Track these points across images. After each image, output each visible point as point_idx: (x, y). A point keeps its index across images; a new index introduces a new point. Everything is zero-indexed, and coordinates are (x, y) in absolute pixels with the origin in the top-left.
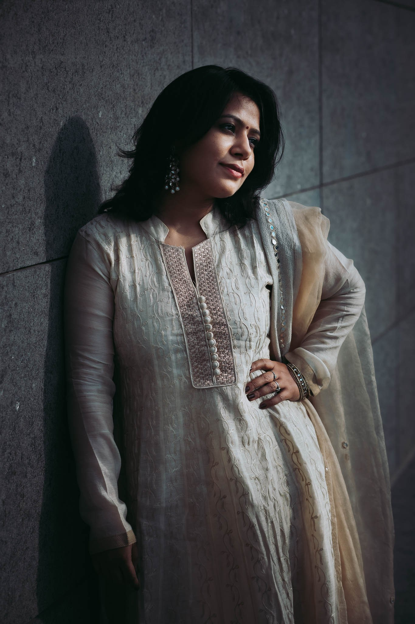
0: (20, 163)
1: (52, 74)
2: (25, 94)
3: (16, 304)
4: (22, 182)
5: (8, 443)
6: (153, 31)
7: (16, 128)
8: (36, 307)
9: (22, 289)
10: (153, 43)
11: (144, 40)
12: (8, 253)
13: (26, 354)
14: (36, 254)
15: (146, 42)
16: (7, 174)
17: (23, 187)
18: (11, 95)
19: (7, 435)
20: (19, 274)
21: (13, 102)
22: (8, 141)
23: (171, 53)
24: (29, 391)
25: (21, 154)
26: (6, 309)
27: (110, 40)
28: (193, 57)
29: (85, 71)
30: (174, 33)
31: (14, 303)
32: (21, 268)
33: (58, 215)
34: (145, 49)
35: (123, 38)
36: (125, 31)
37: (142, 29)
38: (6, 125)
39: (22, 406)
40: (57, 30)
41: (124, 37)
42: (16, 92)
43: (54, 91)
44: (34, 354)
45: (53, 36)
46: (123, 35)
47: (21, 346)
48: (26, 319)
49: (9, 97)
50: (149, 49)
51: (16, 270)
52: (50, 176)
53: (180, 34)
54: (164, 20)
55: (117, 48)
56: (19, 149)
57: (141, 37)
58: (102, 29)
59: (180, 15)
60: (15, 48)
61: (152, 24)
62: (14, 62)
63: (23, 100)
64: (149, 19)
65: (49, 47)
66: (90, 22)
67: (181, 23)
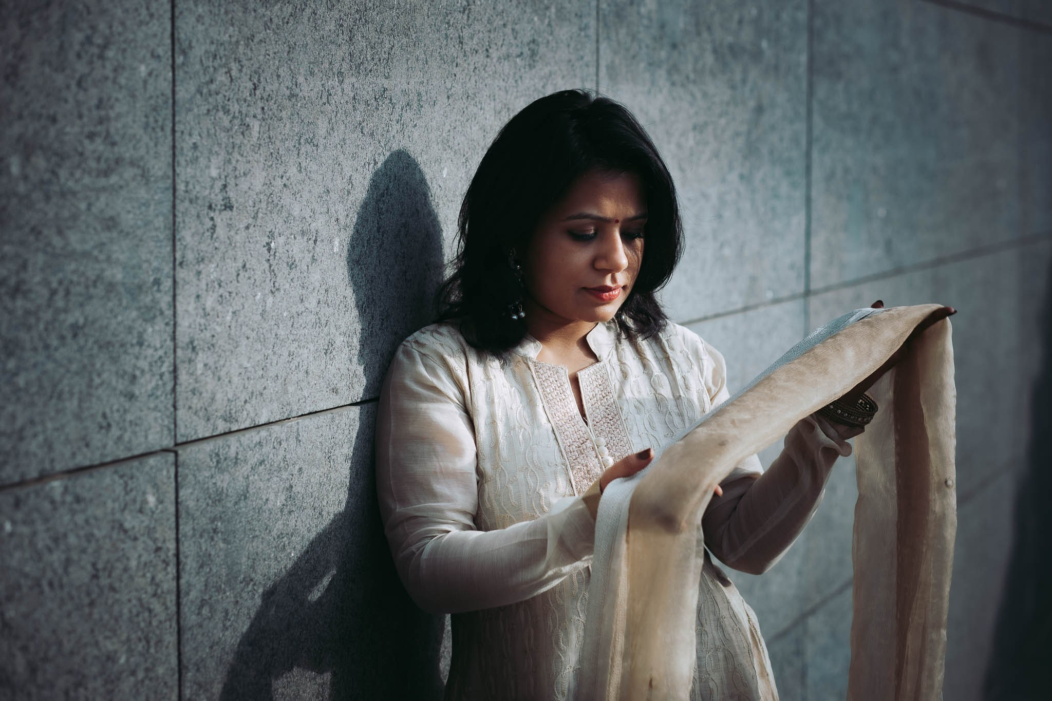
0: (314, 248)
1: (369, 108)
2: (325, 138)
3: (300, 469)
5: (280, 690)
6: (534, 41)
7: (310, 191)
8: (333, 475)
9: (310, 447)
10: (534, 61)
11: (518, 56)
12: (291, 389)
13: (313, 550)
14: (335, 391)
15: (522, 60)
16: (293, 264)
17: (317, 284)
18: (302, 141)
20: (306, 421)
21: (307, 152)
22: (296, 213)
23: (563, 77)
25: (317, 234)
26: (284, 477)
27: (464, 56)
29: (421, 104)
30: (569, 46)
31: (297, 467)
32: (310, 413)
33: (372, 331)
34: (520, 70)
35: (485, 52)
36: (489, 42)
37: (515, 38)
38: (294, 187)
40: (379, 38)
41: (487, 50)
42: (311, 135)
43: (372, 134)
44: (326, 551)
45: (372, 48)
46: (485, 49)
47: (306, 537)
48: (316, 494)
49: (300, 144)
50: (527, 70)
51: (302, 415)
52: (361, 268)
53: (579, 47)
54: (553, 23)
55: (475, 68)
56: (313, 225)
57: (515, 51)
58: (451, 39)
59: (579, 16)
60: (312, 66)
61: (533, 32)
62: (309, 88)
63: (322, 147)
64: (529, 22)
65: (366, 65)
66: (433, 27)
67: (581, 29)
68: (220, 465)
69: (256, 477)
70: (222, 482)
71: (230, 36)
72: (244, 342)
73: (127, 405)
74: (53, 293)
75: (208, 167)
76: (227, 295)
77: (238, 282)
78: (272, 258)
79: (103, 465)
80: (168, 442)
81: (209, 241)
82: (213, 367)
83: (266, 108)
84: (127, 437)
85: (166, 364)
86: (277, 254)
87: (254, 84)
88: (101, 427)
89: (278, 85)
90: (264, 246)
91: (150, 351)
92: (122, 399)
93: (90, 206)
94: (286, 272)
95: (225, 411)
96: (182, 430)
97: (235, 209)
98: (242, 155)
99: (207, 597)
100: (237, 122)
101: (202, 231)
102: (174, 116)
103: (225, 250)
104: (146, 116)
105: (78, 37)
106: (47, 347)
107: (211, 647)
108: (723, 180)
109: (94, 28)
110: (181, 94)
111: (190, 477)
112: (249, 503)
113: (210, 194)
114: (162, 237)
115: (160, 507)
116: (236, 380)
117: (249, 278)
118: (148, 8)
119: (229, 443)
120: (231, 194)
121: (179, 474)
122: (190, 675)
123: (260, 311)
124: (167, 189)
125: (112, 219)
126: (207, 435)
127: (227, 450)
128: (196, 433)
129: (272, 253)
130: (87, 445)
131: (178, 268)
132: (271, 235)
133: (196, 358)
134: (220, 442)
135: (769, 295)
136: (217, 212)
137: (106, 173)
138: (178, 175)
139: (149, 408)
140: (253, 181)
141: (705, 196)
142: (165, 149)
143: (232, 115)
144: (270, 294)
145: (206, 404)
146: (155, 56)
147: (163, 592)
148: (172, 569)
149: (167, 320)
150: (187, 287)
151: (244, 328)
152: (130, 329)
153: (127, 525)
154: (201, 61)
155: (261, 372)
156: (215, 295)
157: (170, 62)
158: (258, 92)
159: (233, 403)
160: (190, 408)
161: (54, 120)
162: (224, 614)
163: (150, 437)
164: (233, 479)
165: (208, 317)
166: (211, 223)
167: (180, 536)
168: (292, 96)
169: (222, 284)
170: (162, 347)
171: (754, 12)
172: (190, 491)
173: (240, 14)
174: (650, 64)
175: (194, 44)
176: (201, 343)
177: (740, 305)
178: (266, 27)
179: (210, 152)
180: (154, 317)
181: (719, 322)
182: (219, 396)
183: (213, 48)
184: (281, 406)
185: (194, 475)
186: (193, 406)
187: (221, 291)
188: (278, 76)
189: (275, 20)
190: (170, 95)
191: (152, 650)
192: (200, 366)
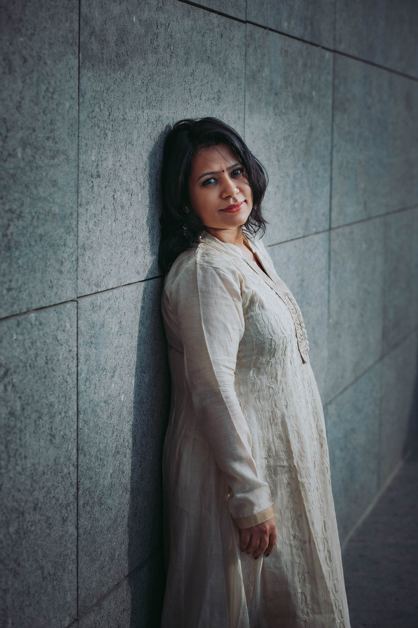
0: (131, 198)
2: (136, 141)
3: (125, 313)
4: (132, 213)
5: (115, 427)
6: (219, 91)
7: (130, 169)
9: (128, 302)
10: (219, 101)
11: (213, 99)
12: (121, 271)
14: (138, 273)
15: (214, 101)
16: (123, 206)
17: (132, 217)
18: (127, 142)
19: (116, 420)
20: (127, 288)
21: (129, 148)
22: (124, 180)
23: (231, 110)
24: (130, 386)
25: (132, 191)
26: (118, 316)
27: (191, 99)
28: (245, 114)
31: (123, 312)
32: (129, 284)
34: (213, 106)
36: (201, 91)
37: (212, 90)
38: (124, 167)
39: (125, 397)
40: (158, 89)
41: (200, 96)
42: (131, 139)
45: (155, 94)
49: (126, 144)
50: (216, 106)
51: (125, 285)
53: (237, 94)
54: (227, 82)
55: (196, 105)
56: (131, 186)
57: (212, 96)
58: (186, 90)
59: (238, 78)
60: (131, 104)
61: (219, 86)
62: (131, 115)
63: (135, 146)
64: (217, 81)
65: (153, 103)
66: (179, 84)
67: (238, 85)
68: (94, 309)
69: (108, 316)
70: (95, 318)
71: (101, 88)
72: (104, 246)
73: (59, 276)
74: (33, 218)
75: (91, 155)
76: (98, 221)
77: (102, 215)
78: (115, 203)
79: (50, 306)
80: (74, 297)
81: (91, 193)
82: (92, 258)
83: (114, 125)
84: (59, 292)
85: (74, 256)
86: (117, 201)
87: (109, 113)
88: (50, 287)
89: (118, 113)
90: (112, 197)
91: (68, 249)
92: (58, 273)
93: (47, 174)
94: (120, 211)
95: (96, 282)
96: (79, 290)
97: (101, 177)
98: (104, 150)
99: (88, 377)
100: (102, 132)
101: (88, 188)
102: (79, 129)
103: (97, 198)
104: (69, 129)
105: (44, 88)
106: (30, 245)
107: (90, 403)
108: (296, 167)
109: (49, 83)
110: (82, 118)
111: (83, 314)
112: (105, 329)
113: (92, 169)
114: (73, 191)
115: (71, 329)
116: (100, 265)
117: (106, 213)
118: (70, 74)
119: (97, 298)
120: (100, 170)
121: (78, 313)
122: (81, 416)
123: (110, 230)
124: (76, 166)
125: (55, 181)
126: (89, 293)
127: (96, 301)
128: (85, 292)
129: (115, 200)
130: (44, 296)
131: (79, 207)
132: (115, 191)
133: (85, 253)
134: (94, 297)
135: (314, 230)
136: (94, 178)
137: (53, 158)
138: (80, 159)
139: (67, 278)
140: (108, 163)
141: (288, 175)
142: (75, 146)
143: (100, 129)
144: (114, 222)
145: (89, 277)
146: (72, 98)
147: (72, 373)
148: (75, 361)
149: (75, 234)
150: (82, 217)
151: (104, 239)
152: (61, 237)
153: (59, 338)
154: (89, 100)
155: (110, 262)
156: (93, 221)
157: (78, 101)
158: (111, 117)
159: (99, 277)
160: (83, 279)
161: (34, 131)
162: (94, 386)
163: (68, 293)
164: (99, 317)
165: (90, 233)
166: (92, 184)
167: (78, 344)
168: (124, 119)
169: (96, 216)
170: (73, 247)
171: (310, 75)
172: (83, 322)
173: (104, 77)
174: (266, 104)
175: (87, 92)
176: (87, 246)
177: (301, 235)
178: (115, 83)
179: (92, 148)
180: (70, 232)
181: (293, 242)
182: (94, 273)
183: (94, 94)
184: (117, 280)
185: (84, 314)
186: (84, 278)
187: (95, 219)
188: (119, 109)
189: (118, 80)
190: (77, 118)
191: (67, 402)
192: (87, 258)
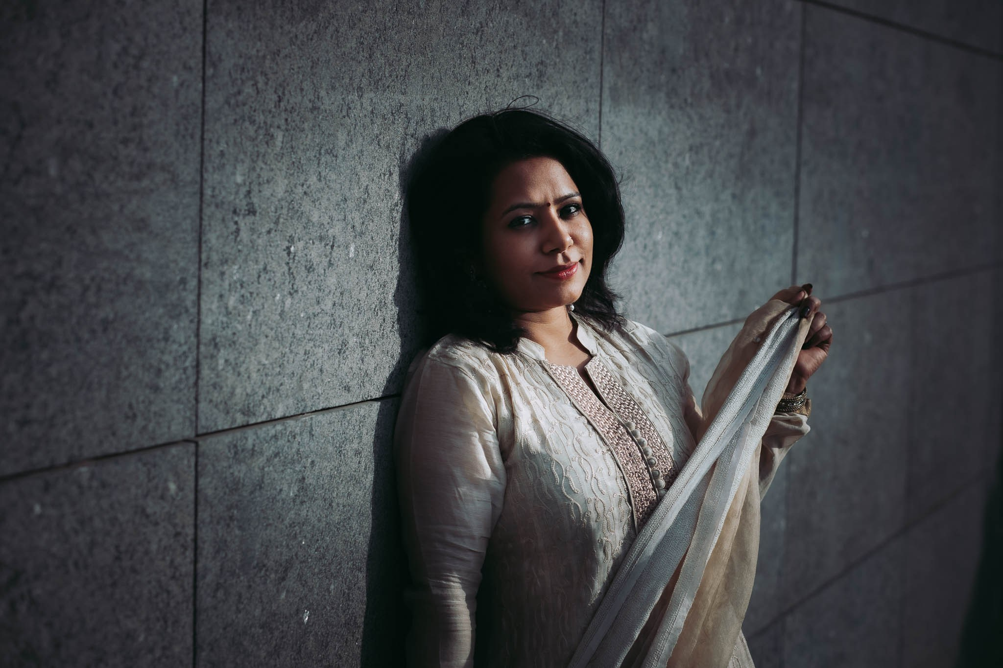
0: (331, 253)
1: (386, 122)
2: (344, 149)
3: (313, 462)
4: (332, 281)
6: (542, 63)
7: (329, 199)
8: (343, 468)
9: (323, 441)
10: (542, 81)
11: (527, 76)
12: (306, 386)
13: (323, 539)
14: (347, 389)
15: (531, 80)
16: (311, 267)
17: (333, 288)
18: (323, 151)
19: (288, 659)
20: (320, 417)
21: (326, 162)
22: (315, 219)
23: (569, 98)
24: (324, 595)
25: (334, 240)
26: (297, 469)
27: (476, 75)
28: (601, 105)
29: (435, 119)
30: (574, 68)
31: (310, 460)
32: (323, 410)
33: (383, 333)
34: (528, 89)
35: (496, 72)
36: (499, 62)
37: (525, 60)
38: (314, 195)
39: (313, 616)
40: (397, 56)
41: (498, 70)
42: (331, 146)
43: (388, 147)
44: (335, 540)
45: (390, 65)
46: (496, 68)
47: (317, 526)
48: (326, 486)
49: (320, 154)
50: (535, 89)
51: (316, 411)
52: (375, 273)
53: (584, 69)
54: (560, 46)
55: (487, 86)
56: (331, 231)
57: (524, 71)
58: (465, 58)
59: (585, 40)
60: (333, 81)
61: (541, 53)
62: (330, 102)
63: (340, 158)
64: (538, 45)
65: (384, 81)
66: (448, 47)
67: (586, 53)
68: (237, 456)
69: (271, 468)
70: (239, 472)
71: (258, 51)
72: (263, 340)
73: (152, 397)
74: (86, 289)
75: (234, 174)
76: (249, 295)
77: (259, 283)
78: (291, 261)
79: (128, 453)
80: (189, 433)
81: (233, 244)
82: (233, 362)
83: (289, 119)
84: (151, 426)
85: (190, 359)
86: (296, 258)
87: (279, 97)
88: (127, 417)
89: (300, 98)
90: (284, 250)
91: (175, 347)
92: (147, 391)
93: (122, 207)
94: (304, 275)
95: (244, 405)
96: (203, 422)
97: (258, 214)
98: (266, 164)
99: (222, 581)
100: (262, 132)
101: (226, 234)
102: (203, 124)
103: (248, 252)
104: (177, 124)
105: (116, 47)
106: (78, 340)
107: (225, 629)
108: (717, 199)
109: (130, 40)
110: (211, 104)
111: (210, 467)
112: (264, 492)
113: (235, 199)
114: (189, 238)
115: (180, 494)
116: (254, 375)
117: (270, 280)
118: (181, 23)
119: (246, 435)
120: (255, 200)
121: (199, 464)
122: (204, 654)
123: (279, 311)
124: (195, 193)
125: (143, 220)
126: (226, 427)
127: (244, 441)
128: (216, 425)
129: (291, 256)
130: (114, 434)
131: (203, 269)
132: (291, 240)
133: (218, 354)
134: (238, 434)
136: (241, 217)
137: (138, 177)
138: (206, 180)
139: (172, 401)
140: (275, 188)
141: (699, 213)
142: (194, 156)
143: (257, 126)
144: (289, 296)
145: (226, 398)
146: (187, 68)
147: (181, 575)
148: (190, 554)
149: (191, 318)
150: (211, 286)
151: (264, 327)
152: (157, 325)
153: (149, 511)
154: (230, 73)
155: (278, 370)
156: (238, 295)
157: (201, 74)
158: (282, 104)
159: (252, 398)
160: (211, 401)
161: (90, 125)
162: (237, 597)
163: (173, 428)
164: (250, 470)
165: (230, 316)
166: (235, 227)
167: (199, 522)
168: (314, 109)
169: (244, 285)
170: (186, 343)
171: (750, 40)
172: (209, 479)
173: (268, 30)
174: (650, 87)
175: (223, 57)
176: (223, 340)
177: (729, 319)
178: (292, 43)
179: (236, 160)
180: (180, 314)
181: (710, 333)
182: (238, 391)
183: (241, 61)
184: (296, 402)
185: (213, 466)
186: (214, 399)
187: (243, 291)
188: (302, 90)
189: (300, 37)
190: (200, 105)
191: (169, 630)
192: (221, 362)
